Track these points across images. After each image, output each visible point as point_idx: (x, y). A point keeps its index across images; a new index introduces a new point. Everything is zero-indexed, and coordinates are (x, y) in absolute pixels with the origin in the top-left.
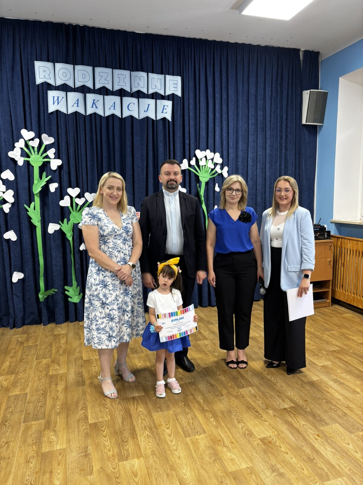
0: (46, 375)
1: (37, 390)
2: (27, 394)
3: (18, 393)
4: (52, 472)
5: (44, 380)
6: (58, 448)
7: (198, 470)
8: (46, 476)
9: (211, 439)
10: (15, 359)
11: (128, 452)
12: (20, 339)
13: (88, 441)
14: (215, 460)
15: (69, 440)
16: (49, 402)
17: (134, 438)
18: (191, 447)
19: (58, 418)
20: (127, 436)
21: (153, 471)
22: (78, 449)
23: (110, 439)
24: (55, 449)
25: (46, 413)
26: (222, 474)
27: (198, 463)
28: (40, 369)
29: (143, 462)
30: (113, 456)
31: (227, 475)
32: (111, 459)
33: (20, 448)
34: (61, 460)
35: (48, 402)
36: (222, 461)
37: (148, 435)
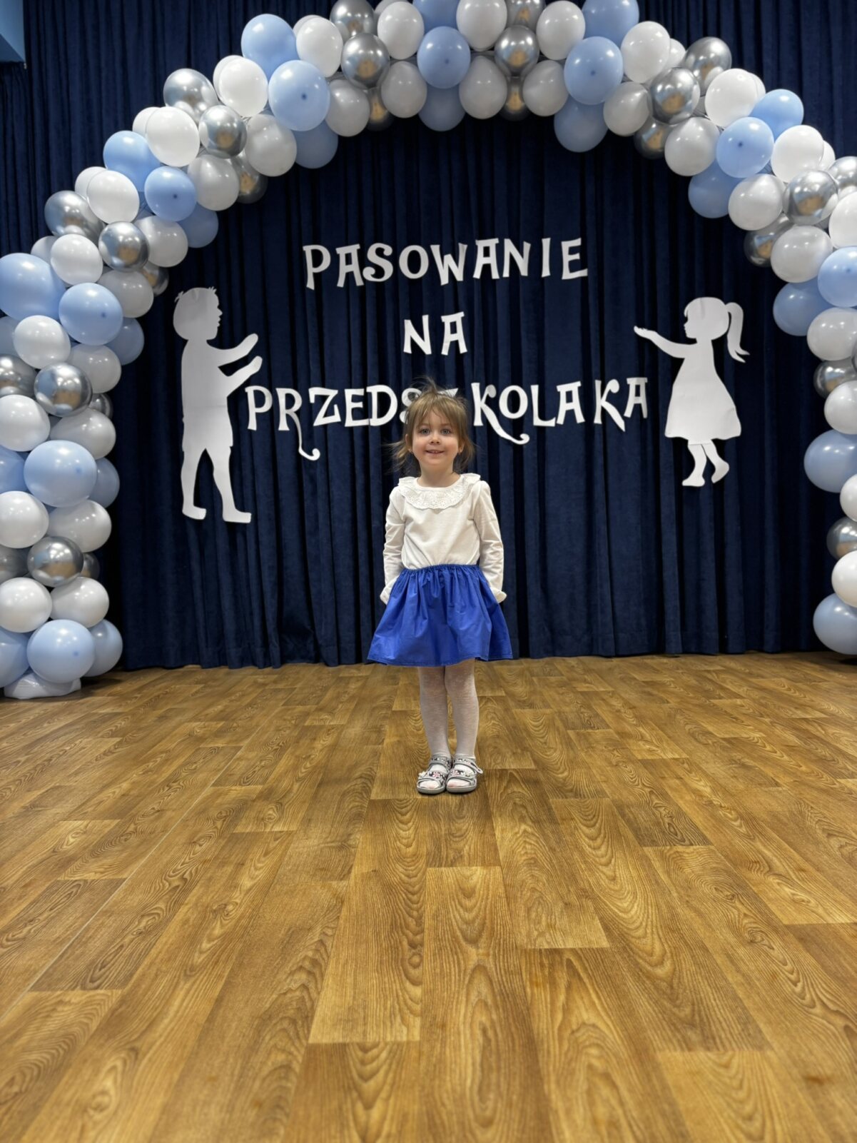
0: (296, 726)
1: (266, 744)
2: (240, 748)
3: (220, 745)
4: (243, 864)
5: (288, 732)
6: (277, 829)
7: (671, 908)
8: (225, 868)
9: (725, 857)
10: (238, 703)
11: (460, 853)
12: (260, 680)
13: (357, 825)
14: (733, 896)
15: (310, 820)
16: (285, 762)
17: (483, 832)
18: (657, 864)
19: (296, 786)
20: (465, 828)
21: (524, 893)
22: (324, 836)
23: (416, 829)
24: (268, 830)
25: (272, 776)
26: (755, 925)
27: (675, 895)
28: (286, 717)
29: (499, 876)
30: (414, 855)
31: (776, 930)
32: (408, 860)
33: (186, 820)
34: (275, 848)
35: (283, 761)
36: (762, 902)
37: (525, 831)
